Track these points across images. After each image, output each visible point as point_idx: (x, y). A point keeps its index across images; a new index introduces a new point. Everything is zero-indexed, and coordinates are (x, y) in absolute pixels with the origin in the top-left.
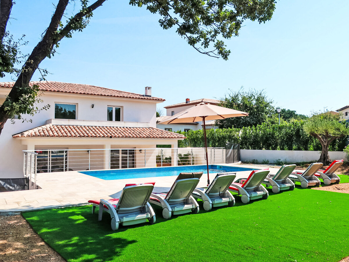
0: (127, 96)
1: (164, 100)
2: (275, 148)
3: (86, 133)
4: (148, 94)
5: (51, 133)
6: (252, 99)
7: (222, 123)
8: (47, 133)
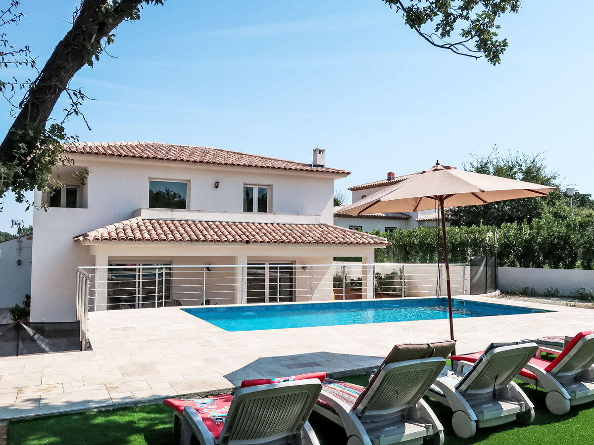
0: (280, 166)
1: (349, 173)
2: (571, 265)
3: (203, 235)
4: (318, 163)
5: (138, 235)
6: (514, 170)
7: (457, 216)
8: (130, 234)
